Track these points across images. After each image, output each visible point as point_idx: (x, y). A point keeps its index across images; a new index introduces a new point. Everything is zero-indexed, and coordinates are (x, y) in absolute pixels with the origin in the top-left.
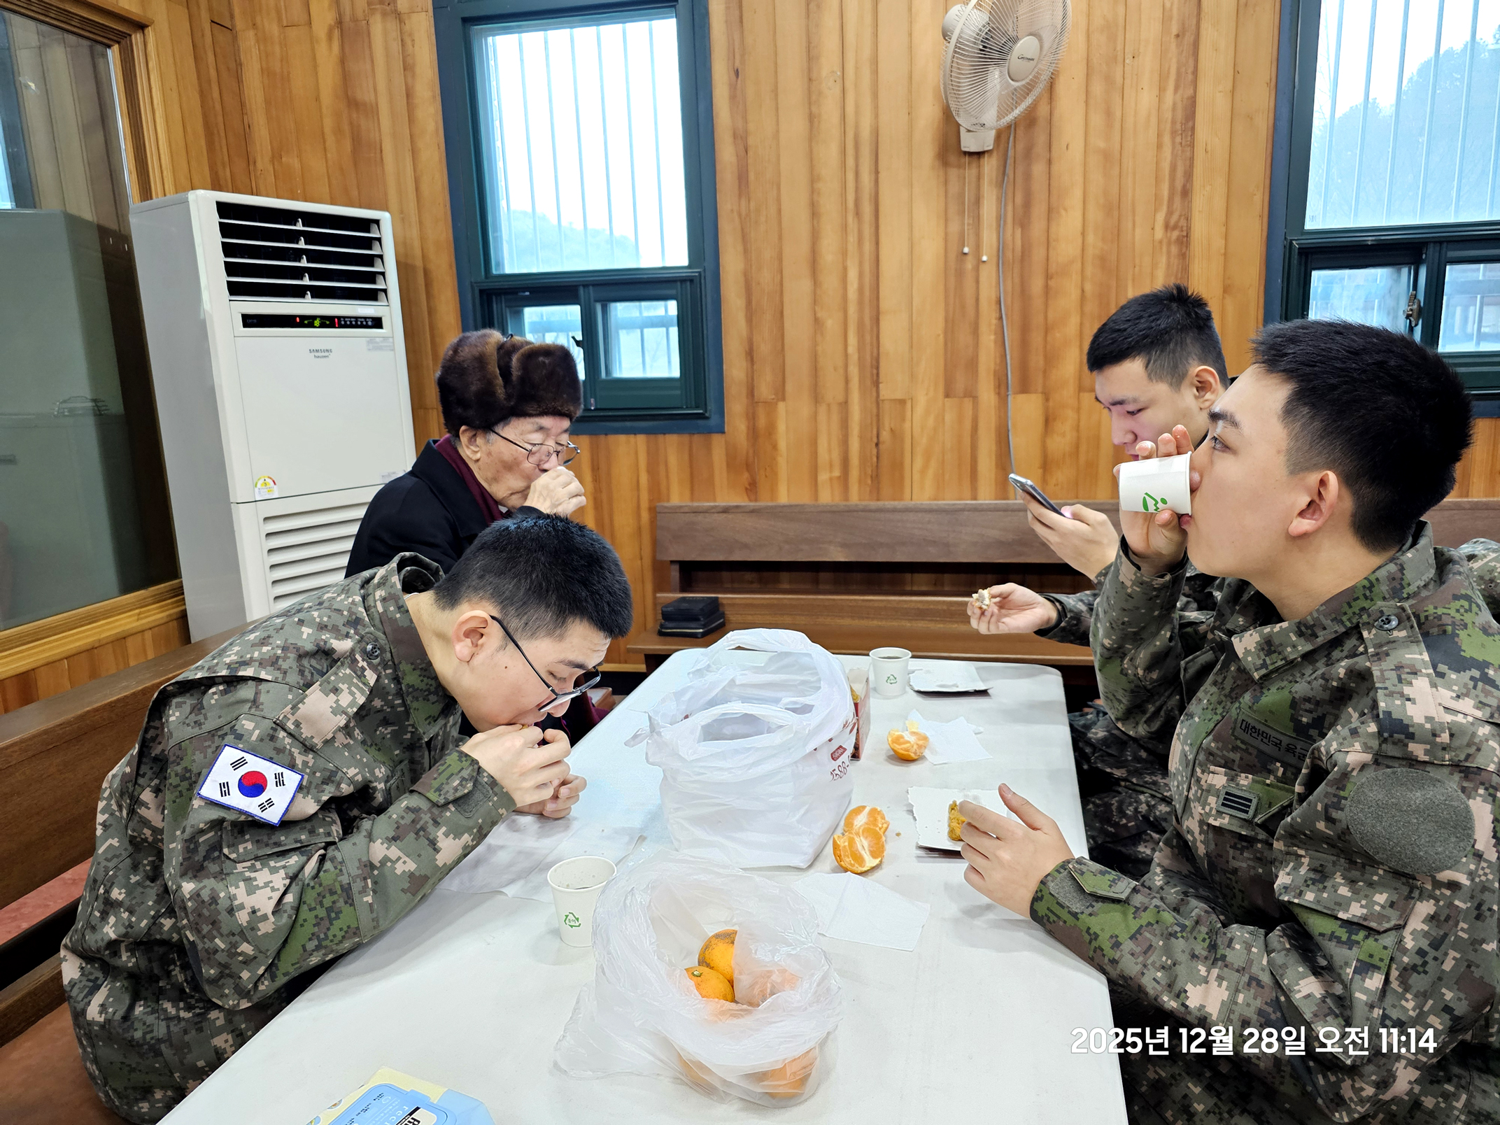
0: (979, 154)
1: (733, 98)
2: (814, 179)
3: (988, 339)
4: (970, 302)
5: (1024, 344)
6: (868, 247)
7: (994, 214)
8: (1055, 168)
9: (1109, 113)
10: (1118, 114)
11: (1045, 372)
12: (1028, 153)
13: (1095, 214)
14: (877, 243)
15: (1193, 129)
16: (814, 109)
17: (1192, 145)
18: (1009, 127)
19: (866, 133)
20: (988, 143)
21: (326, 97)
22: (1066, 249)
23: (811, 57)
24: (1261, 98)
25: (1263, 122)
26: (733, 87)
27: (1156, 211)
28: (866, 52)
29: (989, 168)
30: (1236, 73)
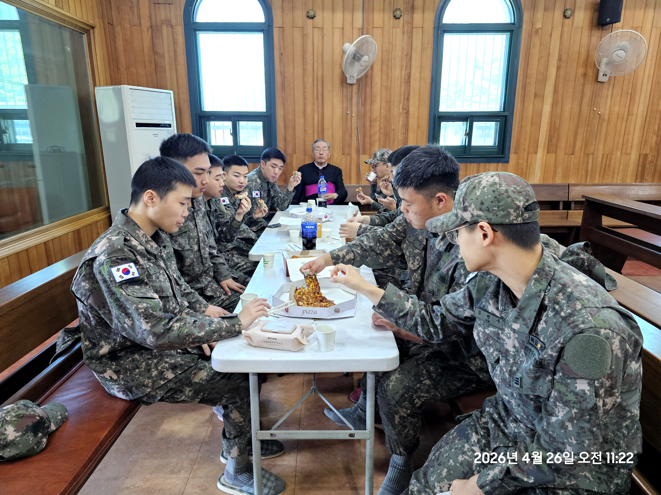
0: (352, 84)
1: (280, 61)
2: (304, 88)
3: (354, 138)
4: (349, 128)
5: (364, 141)
6: (320, 109)
7: (356, 102)
8: (373, 90)
9: (387, 75)
10: (390, 75)
11: (370, 148)
12: (366, 85)
13: (384, 104)
14: (323, 108)
15: (410, 81)
16: (305, 67)
17: (410, 86)
19: (320, 76)
20: (355, 81)
21: (146, 50)
22: (376, 113)
23: (304, 51)
24: (427, 74)
25: (428, 81)
26: (280, 59)
27: (400, 104)
28: (320, 52)
29: (355, 88)
30: (421, 67)
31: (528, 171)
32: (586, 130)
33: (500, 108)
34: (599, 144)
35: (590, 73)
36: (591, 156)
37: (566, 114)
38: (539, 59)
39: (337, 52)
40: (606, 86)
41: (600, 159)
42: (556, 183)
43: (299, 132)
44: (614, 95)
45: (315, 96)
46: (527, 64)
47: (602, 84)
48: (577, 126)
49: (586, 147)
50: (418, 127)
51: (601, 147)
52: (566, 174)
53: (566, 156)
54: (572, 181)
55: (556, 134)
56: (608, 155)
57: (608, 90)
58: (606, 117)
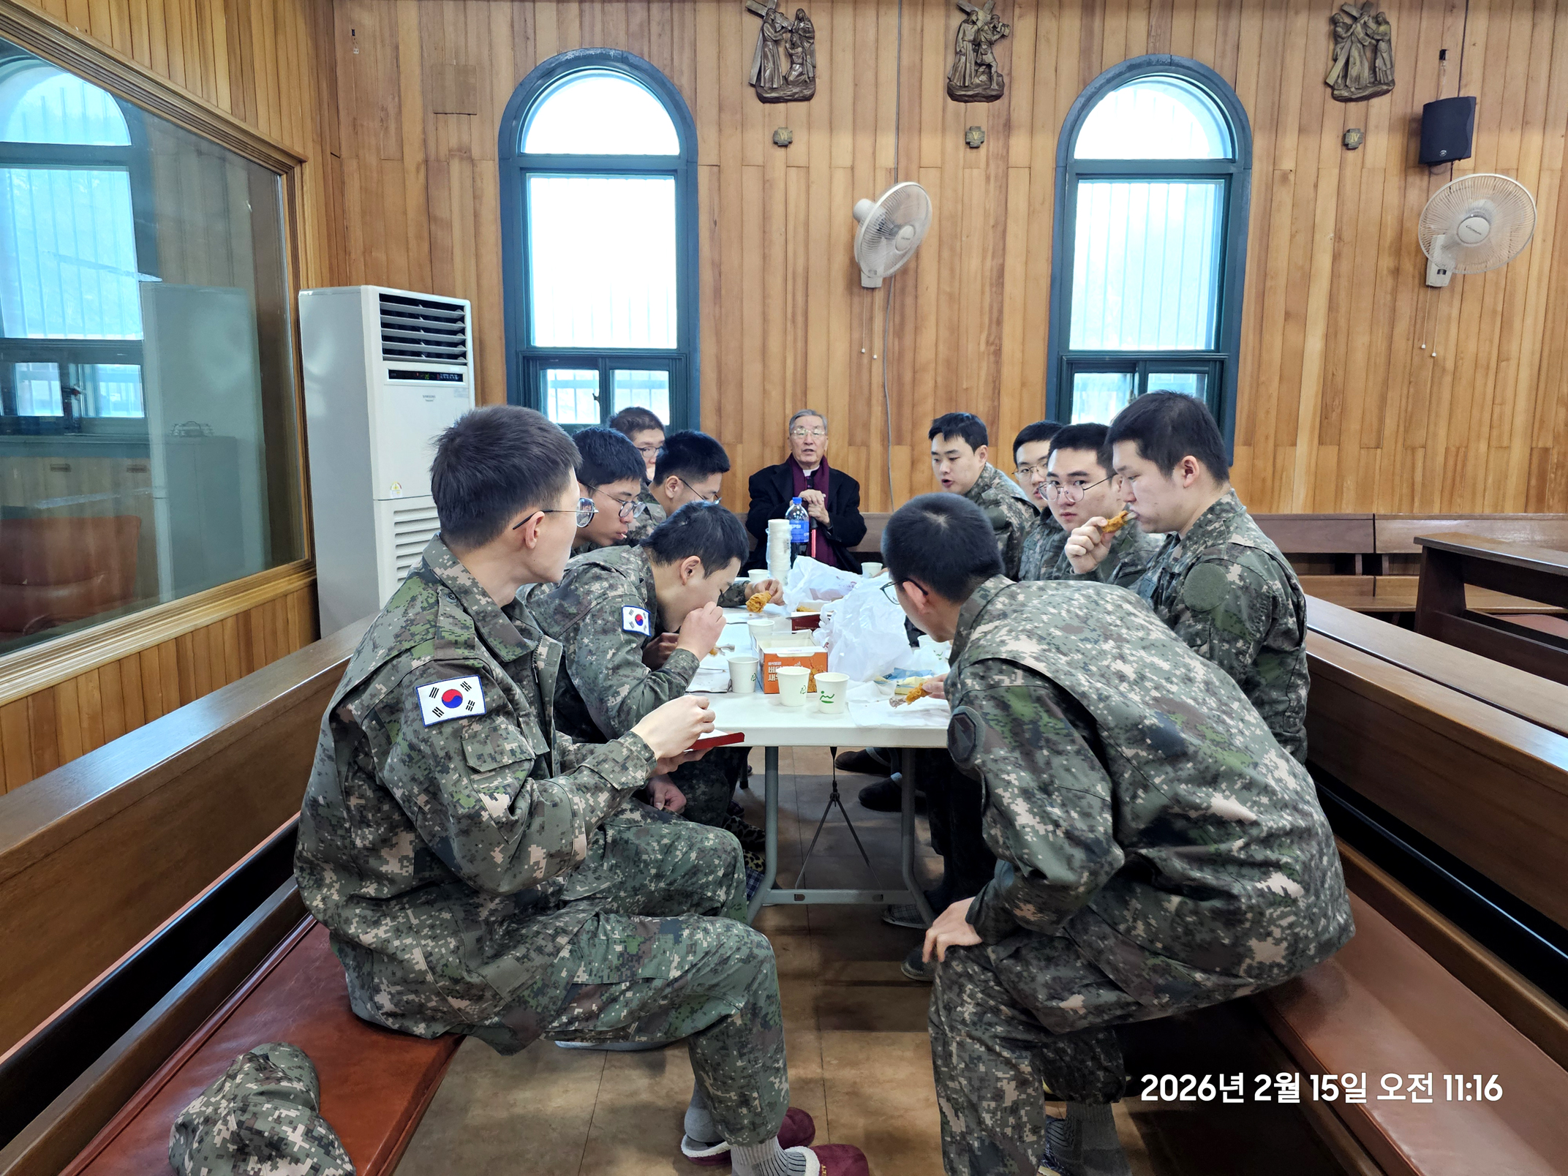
0: (873, 289)
1: (712, 238)
2: (765, 297)
3: (877, 410)
4: (865, 383)
5: (899, 414)
6: (800, 344)
7: (881, 329)
8: (920, 301)
9: (952, 270)
10: (958, 271)
11: (912, 433)
12: (903, 290)
13: (944, 333)
14: (806, 342)
15: (1003, 284)
16: (766, 251)
17: (1002, 294)
18: (891, 278)
19: (800, 269)
20: (879, 283)
21: (411, 214)
22: (926, 354)
23: (765, 217)
24: (1042, 269)
25: (1045, 283)
26: (712, 232)
27: (981, 332)
28: (802, 217)
29: (879, 297)
30: (1028, 251)
31: (1277, 484)
32: (1405, 392)
33: (1208, 343)
34: (1436, 425)
35: (1408, 266)
36: (1420, 453)
37: (1359, 357)
38: (1292, 236)
39: (841, 217)
40: (1445, 295)
41: (1440, 459)
42: (1343, 512)
43: (752, 395)
44: (1464, 315)
45: (789, 316)
46: (1266, 248)
47: (1436, 292)
48: (1386, 383)
49: (1406, 431)
50: (1023, 384)
51: (1442, 433)
52: (1365, 491)
53: (1363, 452)
54: (1379, 508)
55: (1337, 402)
56: (1458, 449)
57: (1451, 305)
58: (1450, 365)
